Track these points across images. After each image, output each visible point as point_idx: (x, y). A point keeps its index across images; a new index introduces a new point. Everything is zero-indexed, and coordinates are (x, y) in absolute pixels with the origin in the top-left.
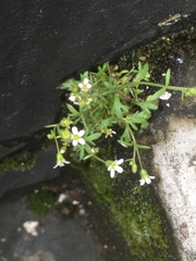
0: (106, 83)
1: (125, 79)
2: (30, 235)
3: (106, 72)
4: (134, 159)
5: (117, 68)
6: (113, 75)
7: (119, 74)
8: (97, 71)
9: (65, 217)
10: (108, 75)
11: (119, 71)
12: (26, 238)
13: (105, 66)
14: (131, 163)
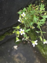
0: (31, 11)
1: (37, 9)
2: (15, 49)
3: (31, 7)
4: (41, 36)
5: (34, 5)
6: (33, 8)
7: (35, 7)
8: (28, 7)
9: (24, 44)
10: (32, 8)
11: (35, 6)
12: (15, 50)
13: (30, 5)
14: (40, 38)
